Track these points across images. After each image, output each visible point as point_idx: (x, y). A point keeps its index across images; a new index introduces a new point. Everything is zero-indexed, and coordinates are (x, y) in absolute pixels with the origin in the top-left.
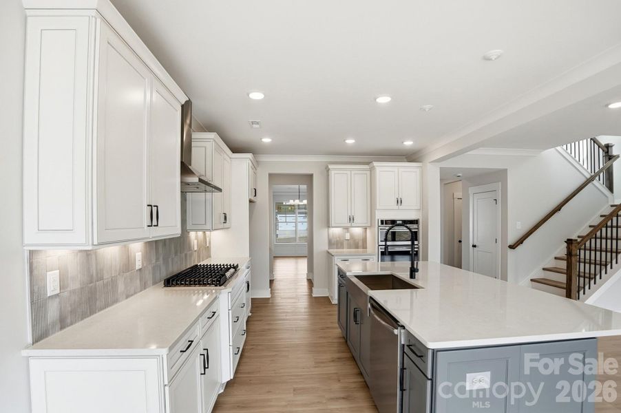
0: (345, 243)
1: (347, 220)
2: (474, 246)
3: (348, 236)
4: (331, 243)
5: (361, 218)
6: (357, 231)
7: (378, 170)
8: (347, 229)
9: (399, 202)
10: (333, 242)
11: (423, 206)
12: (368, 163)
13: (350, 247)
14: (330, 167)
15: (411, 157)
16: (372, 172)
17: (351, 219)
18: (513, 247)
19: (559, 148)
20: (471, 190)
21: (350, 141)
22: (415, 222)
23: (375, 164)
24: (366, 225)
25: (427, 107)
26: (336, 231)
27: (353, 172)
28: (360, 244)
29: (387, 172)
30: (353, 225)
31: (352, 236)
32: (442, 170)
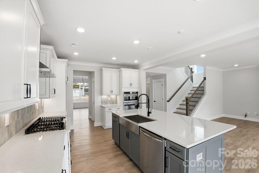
0: (108, 102)
1: (110, 92)
2: (155, 101)
3: (109, 99)
4: (102, 102)
5: (115, 91)
6: (113, 97)
7: (123, 71)
8: (109, 96)
9: (131, 85)
11: (140, 86)
12: (119, 68)
13: (110, 104)
14: (103, 69)
15: (134, 67)
16: (120, 72)
17: (112, 92)
18: (168, 101)
19: (180, 68)
20: (153, 81)
21: (114, 58)
22: (137, 93)
23: (122, 69)
24: (117, 94)
25: (150, 48)
26: (104, 97)
27: (112, 72)
28: (115, 102)
29: (127, 73)
30: (112, 94)
31: (111, 99)
32: (147, 73)
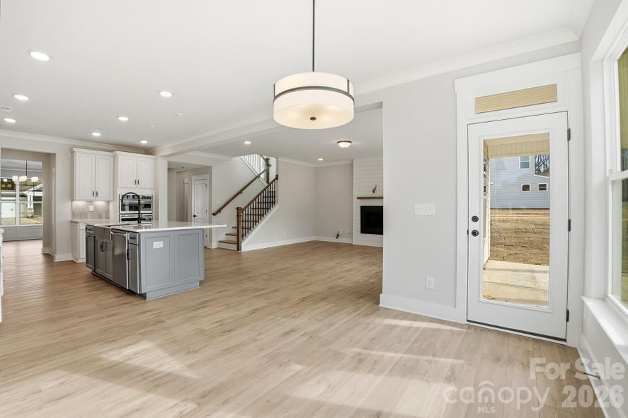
0: (89, 214)
1: (91, 194)
2: (194, 216)
3: (91, 208)
4: (73, 214)
5: (104, 191)
6: (100, 204)
7: (120, 157)
8: (91, 202)
9: (137, 182)
10: (76, 213)
11: (156, 186)
12: (112, 151)
13: (93, 216)
14: (75, 149)
15: (148, 151)
17: (95, 194)
18: (214, 214)
19: (242, 157)
20: (194, 178)
21: (96, 134)
22: (149, 198)
23: (118, 152)
24: (108, 199)
26: (79, 204)
27: (97, 156)
28: (104, 215)
29: (127, 160)
30: (97, 199)
31: (95, 208)
32: (169, 163)
